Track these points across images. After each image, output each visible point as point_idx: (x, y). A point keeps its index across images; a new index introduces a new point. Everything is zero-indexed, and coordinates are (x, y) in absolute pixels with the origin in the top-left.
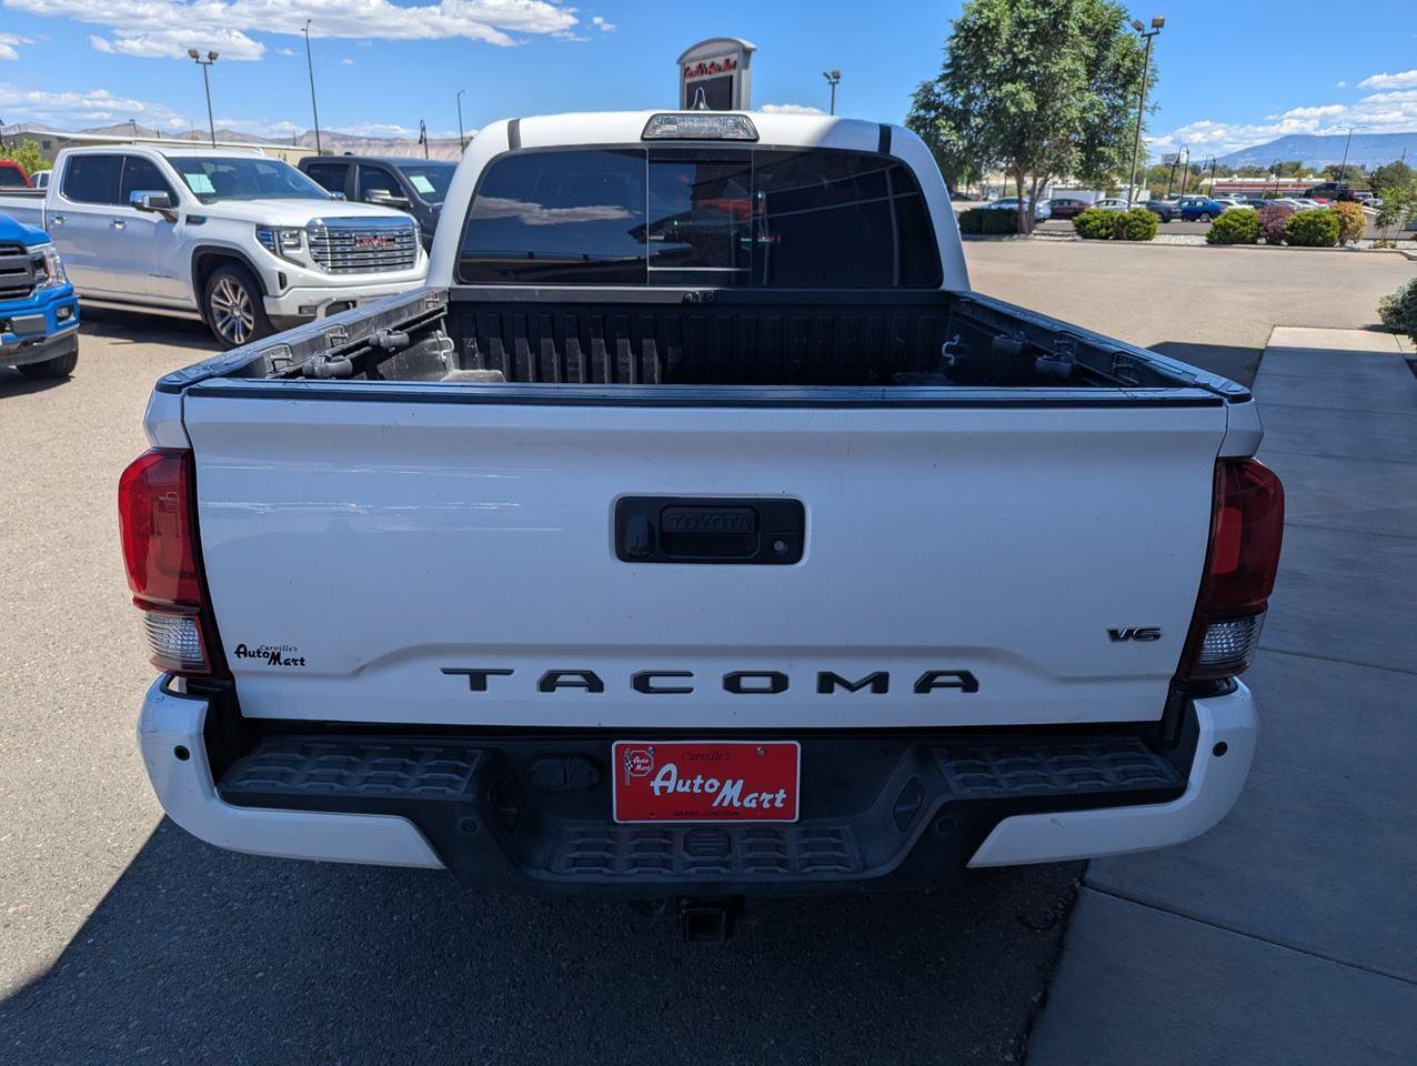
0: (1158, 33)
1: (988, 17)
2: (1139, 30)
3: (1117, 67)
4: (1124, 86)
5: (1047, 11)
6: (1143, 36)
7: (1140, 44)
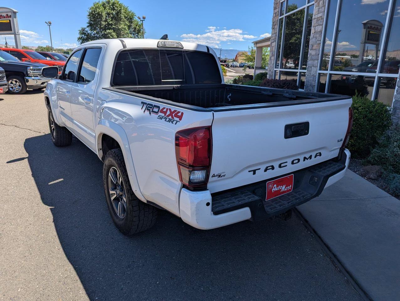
0: (144, 20)
1: (99, 11)
2: (139, 19)
3: (135, 28)
4: (138, 33)
5: (115, 11)
6: (141, 21)
7: (140, 23)
